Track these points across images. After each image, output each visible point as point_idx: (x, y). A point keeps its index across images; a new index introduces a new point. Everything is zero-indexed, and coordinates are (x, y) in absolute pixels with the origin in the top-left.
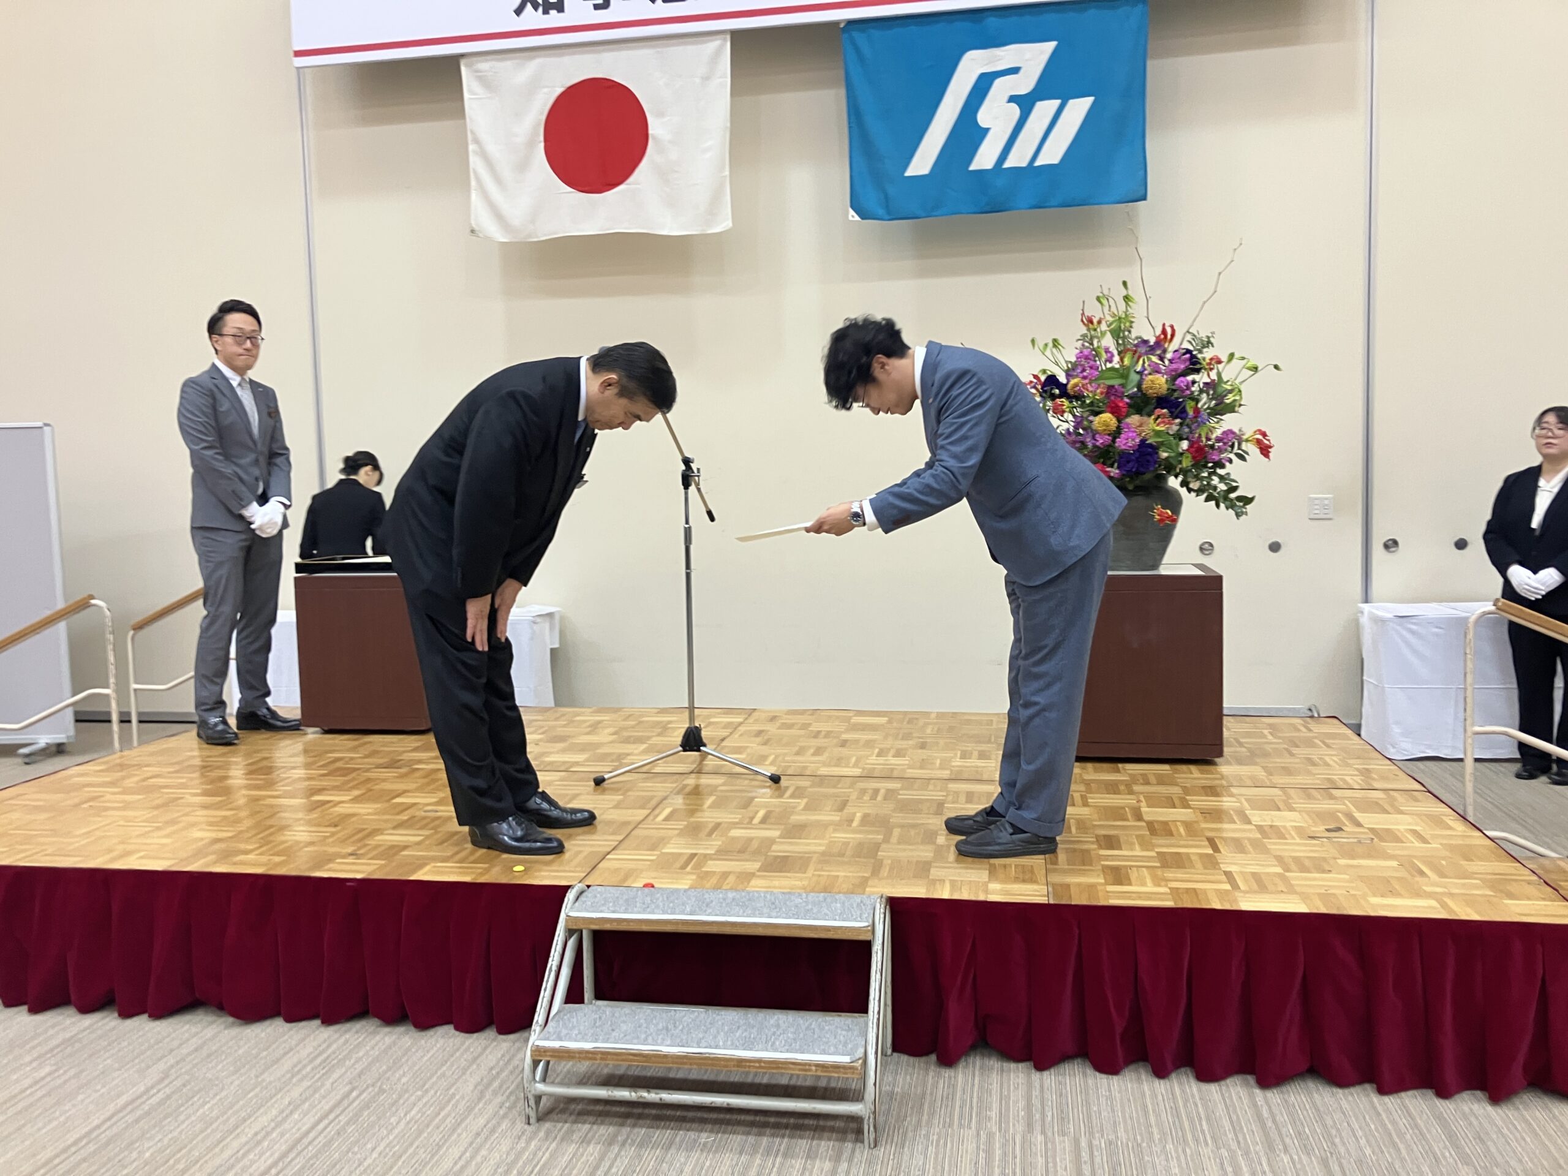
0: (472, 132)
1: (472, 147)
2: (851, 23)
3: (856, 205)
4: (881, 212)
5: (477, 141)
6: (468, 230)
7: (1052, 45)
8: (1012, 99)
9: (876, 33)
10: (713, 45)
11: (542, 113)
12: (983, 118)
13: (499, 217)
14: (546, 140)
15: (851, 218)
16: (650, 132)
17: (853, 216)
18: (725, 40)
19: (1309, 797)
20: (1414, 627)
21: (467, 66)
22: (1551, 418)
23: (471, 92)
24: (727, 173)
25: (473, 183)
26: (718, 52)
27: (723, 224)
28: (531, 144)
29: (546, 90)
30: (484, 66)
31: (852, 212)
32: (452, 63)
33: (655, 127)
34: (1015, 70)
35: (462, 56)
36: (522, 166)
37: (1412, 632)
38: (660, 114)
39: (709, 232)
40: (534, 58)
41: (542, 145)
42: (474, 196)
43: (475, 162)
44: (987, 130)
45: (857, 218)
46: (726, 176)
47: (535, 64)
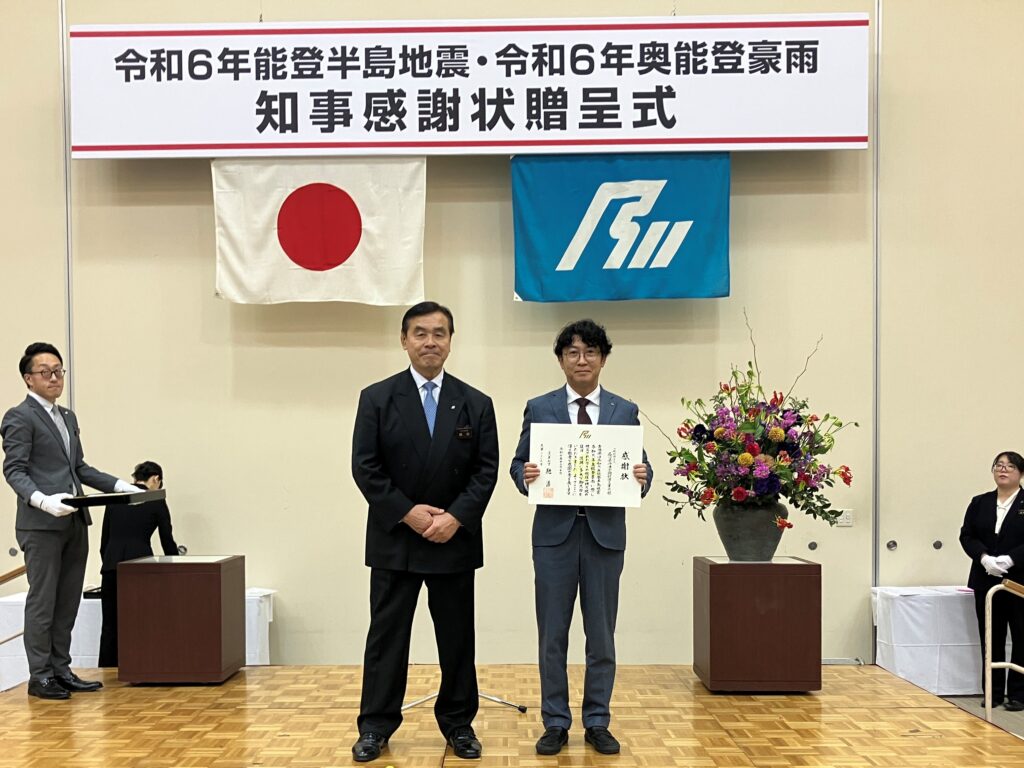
0: (219, 218)
1: (218, 230)
2: (518, 156)
3: (519, 289)
4: (537, 295)
5: (223, 225)
6: (213, 293)
7: (663, 183)
8: (635, 219)
10: (413, 165)
11: (277, 207)
12: (614, 231)
13: (239, 284)
14: (279, 228)
15: (515, 299)
16: (363, 227)
17: (517, 298)
18: (423, 163)
19: (888, 713)
20: (913, 603)
21: (217, 167)
22: (1005, 459)
23: (219, 187)
24: (422, 261)
25: (218, 257)
26: (418, 170)
28: (267, 230)
29: (280, 189)
30: (231, 168)
31: (516, 295)
32: (206, 163)
33: (367, 223)
34: (637, 199)
35: (213, 159)
36: (259, 246)
37: (911, 606)
38: (371, 214)
40: (273, 164)
41: (276, 231)
42: (220, 268)
43: (221, 241)
44: (617, 240)
45: (520, 299)
46: (421, 264)
47: (272, 169)
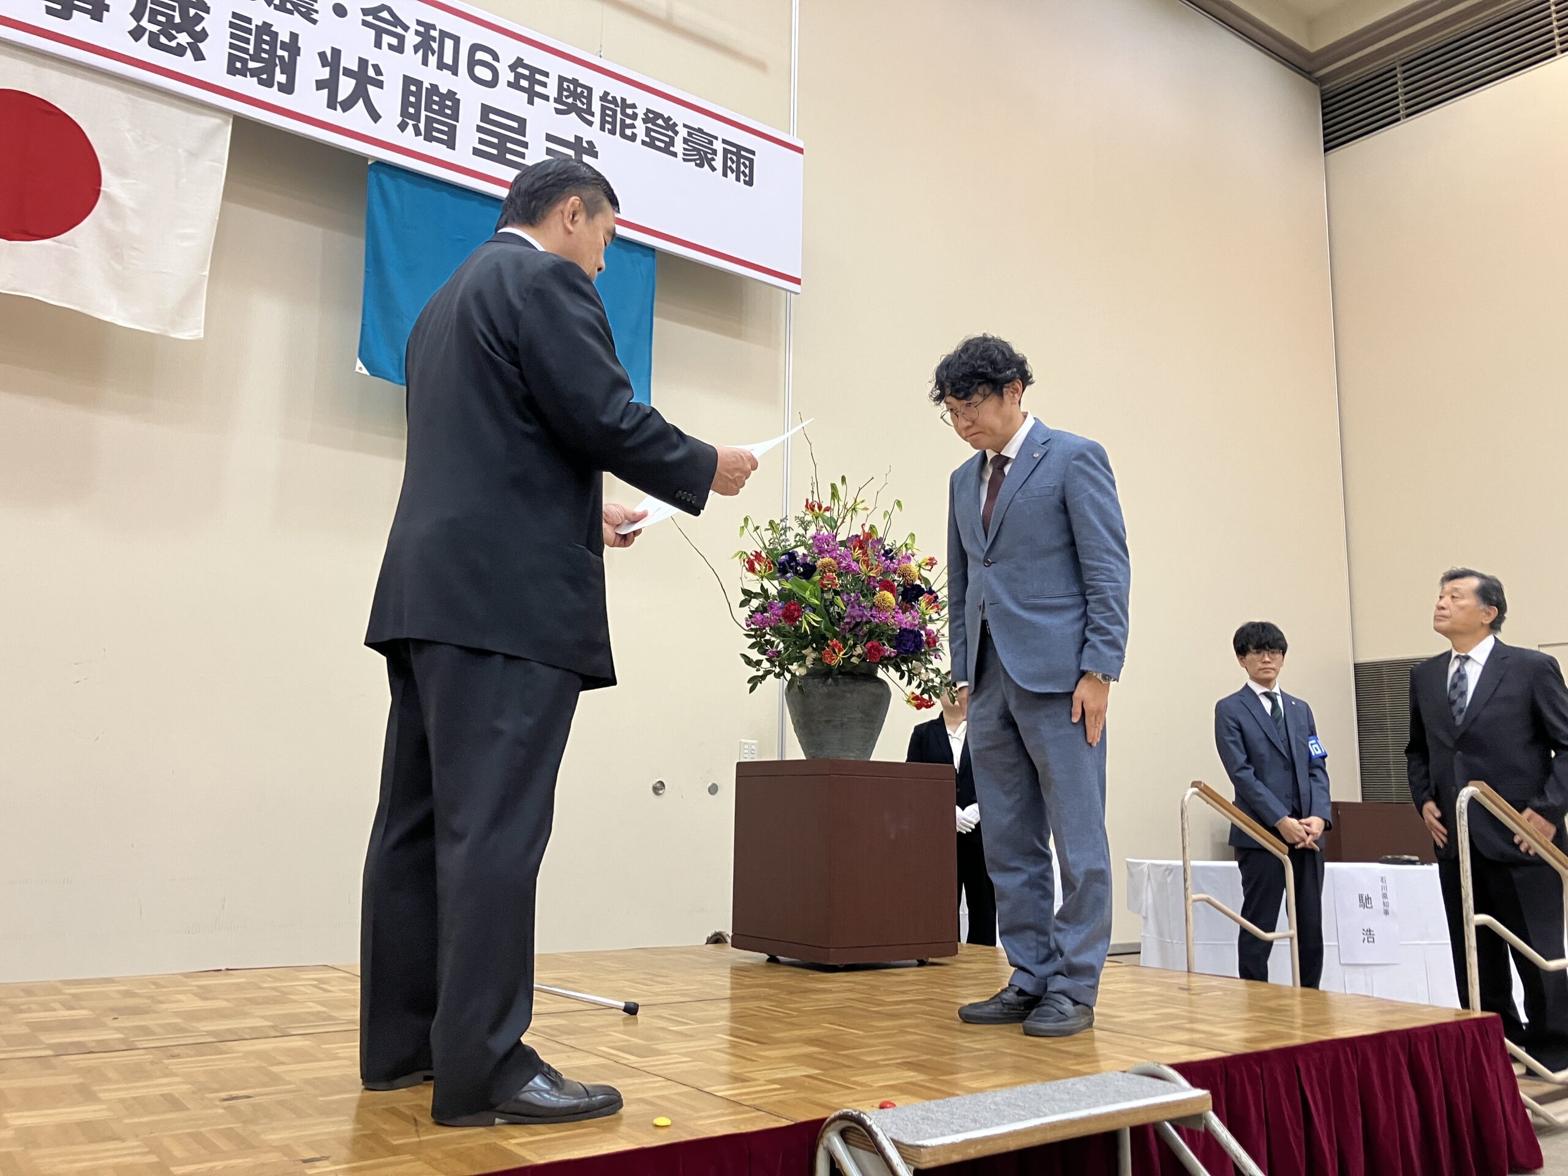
2: (380, 164)
3: (365, 357)
9: (406, 186)
10: (211, 121)
15: (357, 370)
17: (360, 366)
18: (227, 122)
24: (207, 273)
26: (215, 131)
27: (192, 331)
31: (359, 364)
39: (173, 336)
45: (365, 371)
46: (205, 276)
